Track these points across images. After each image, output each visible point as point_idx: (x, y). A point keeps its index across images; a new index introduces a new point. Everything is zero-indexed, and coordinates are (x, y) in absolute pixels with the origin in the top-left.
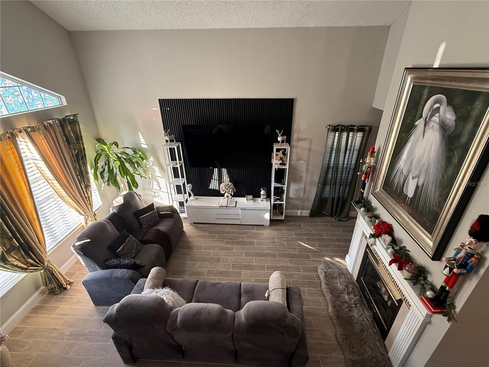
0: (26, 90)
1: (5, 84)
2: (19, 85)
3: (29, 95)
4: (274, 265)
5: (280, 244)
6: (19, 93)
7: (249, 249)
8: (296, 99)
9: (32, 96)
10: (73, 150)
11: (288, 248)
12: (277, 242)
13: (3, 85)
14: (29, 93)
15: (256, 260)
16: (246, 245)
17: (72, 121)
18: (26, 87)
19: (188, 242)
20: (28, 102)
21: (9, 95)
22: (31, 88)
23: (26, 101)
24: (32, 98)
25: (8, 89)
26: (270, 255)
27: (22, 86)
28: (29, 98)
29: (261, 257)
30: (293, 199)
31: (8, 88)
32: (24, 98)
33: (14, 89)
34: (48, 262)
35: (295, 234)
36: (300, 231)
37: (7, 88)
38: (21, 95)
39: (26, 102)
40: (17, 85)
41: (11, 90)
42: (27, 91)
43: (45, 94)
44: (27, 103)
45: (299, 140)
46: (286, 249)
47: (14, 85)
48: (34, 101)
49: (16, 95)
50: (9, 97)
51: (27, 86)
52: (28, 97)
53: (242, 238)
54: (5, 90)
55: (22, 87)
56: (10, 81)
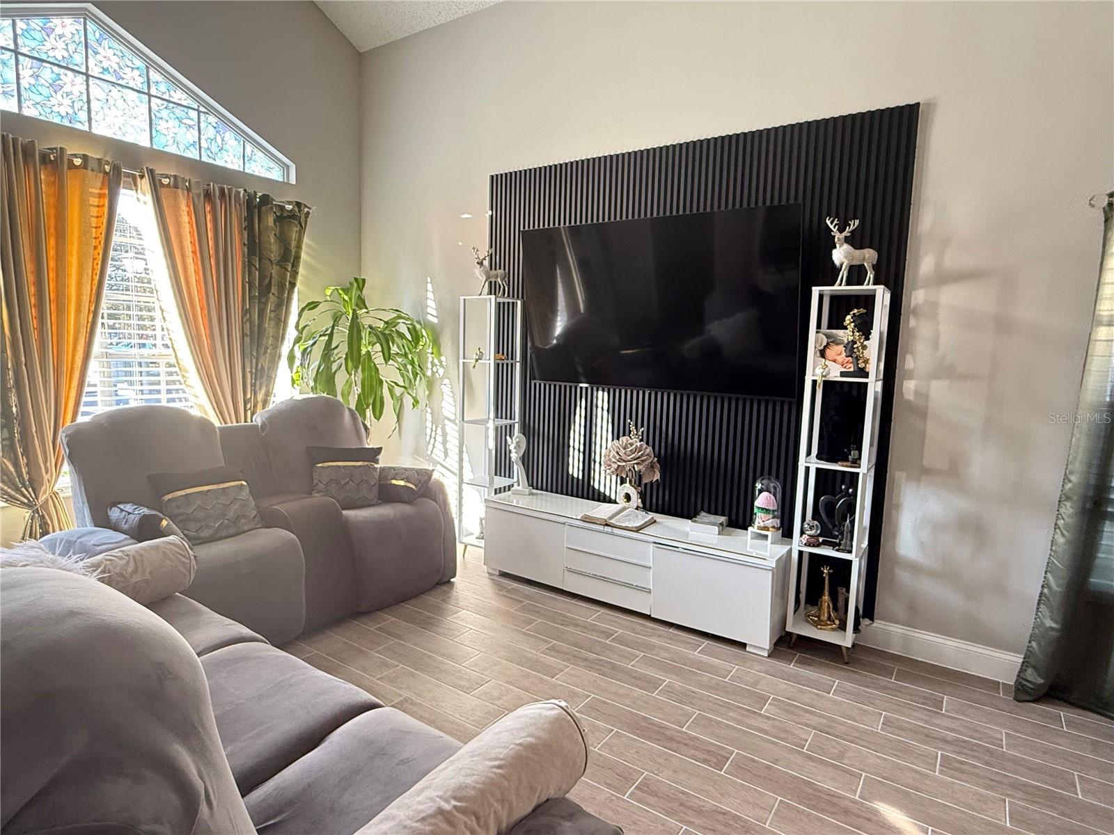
0: (215, 125)
1: (170, 96)
2: (202, 109)
3: (216, 136)
4: (683, 793)
5: (774, 727)
6: (194, 123)
7: (620, 695)
8: (929, 105)
9: (223, 140)
10: (257, 273)
11: (810, 758)
12: (768, 718)
13: (166, 97)
14: (217, 132)
15: (613, 741)
16: (620, 680)
17: (288, 215)
18: (216, 120)
19: (438, 610)
20: (206, 147)
21: (170, 118)
22: (226, 124)
23: (204, 144)
24: (221, 146)
25: (173, 108)
26: (696, 749)
27: (207, 113)
28: (213, 142)
29: (650, 739)
30: (915, 568)
31: (173, 105)
32: (202, 137)
33: (187, 113)
34: (51, 497)
35: (887, 723)
36: (926, 722)
37: (171, 105)
38: (196, 128)
39: (202, 145)
40: (197, 108)
41: (179, 112)
42: (215, 128)
43: (255, 150)
44: (203, 150)
45: (943, 278)
46: (799, 760)
47: (190, 106)
48: (222, 151)
49: (185, 124)
50: (167, 122)
51: (219, 118)
52: (212, 140)
53: (621, 656)
54: (165, 106)
55: (207, 116)
56: (185, 96)
